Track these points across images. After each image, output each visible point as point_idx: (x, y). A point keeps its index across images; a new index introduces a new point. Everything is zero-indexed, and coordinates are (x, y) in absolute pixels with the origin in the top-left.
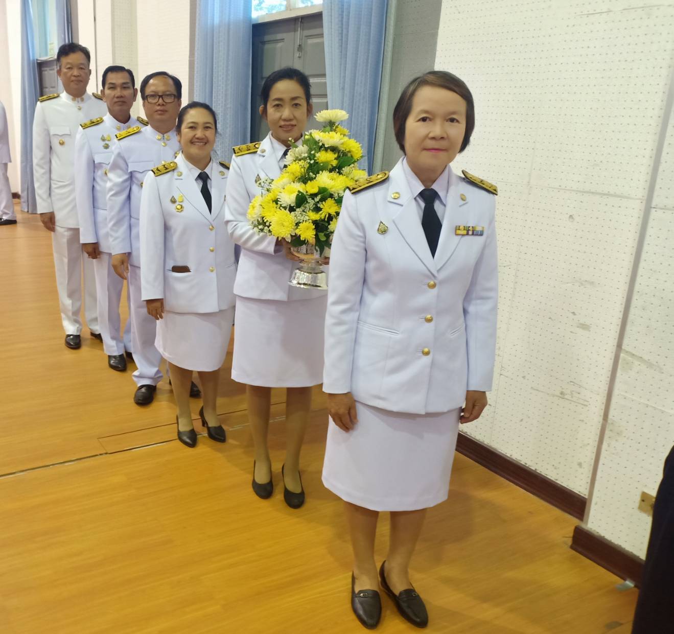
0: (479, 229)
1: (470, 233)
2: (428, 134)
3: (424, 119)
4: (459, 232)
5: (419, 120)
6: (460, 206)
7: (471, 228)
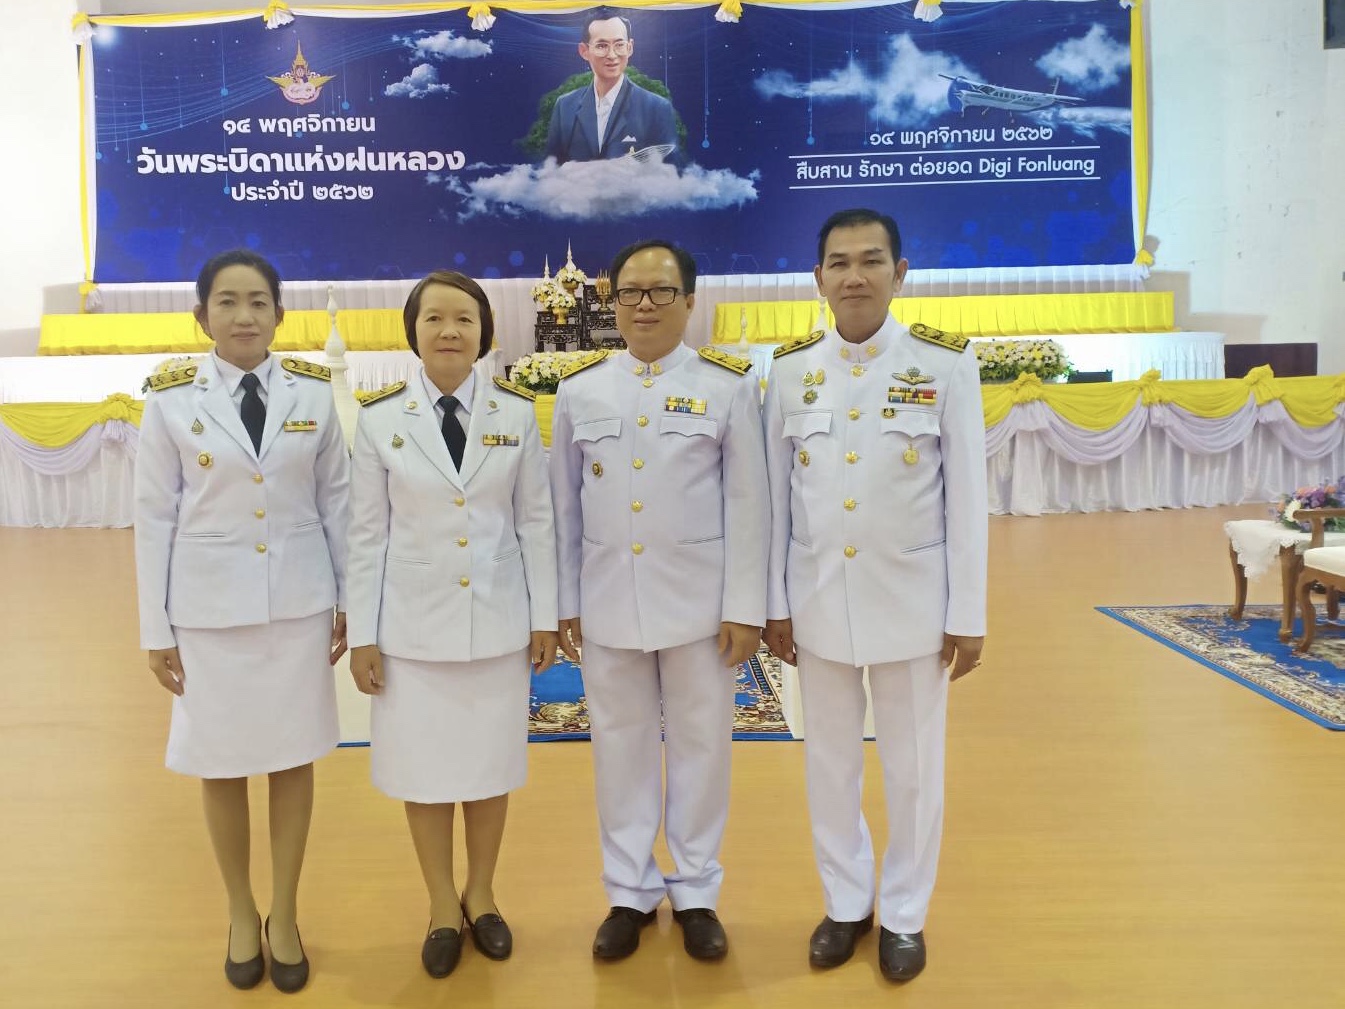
0: (512, 438)
1: (502, 442)
2: (439, 334)
3: (433, 319)
4: (486, 441)
5: (427, 321)
6: (489, 414)
7: (501, 437)
